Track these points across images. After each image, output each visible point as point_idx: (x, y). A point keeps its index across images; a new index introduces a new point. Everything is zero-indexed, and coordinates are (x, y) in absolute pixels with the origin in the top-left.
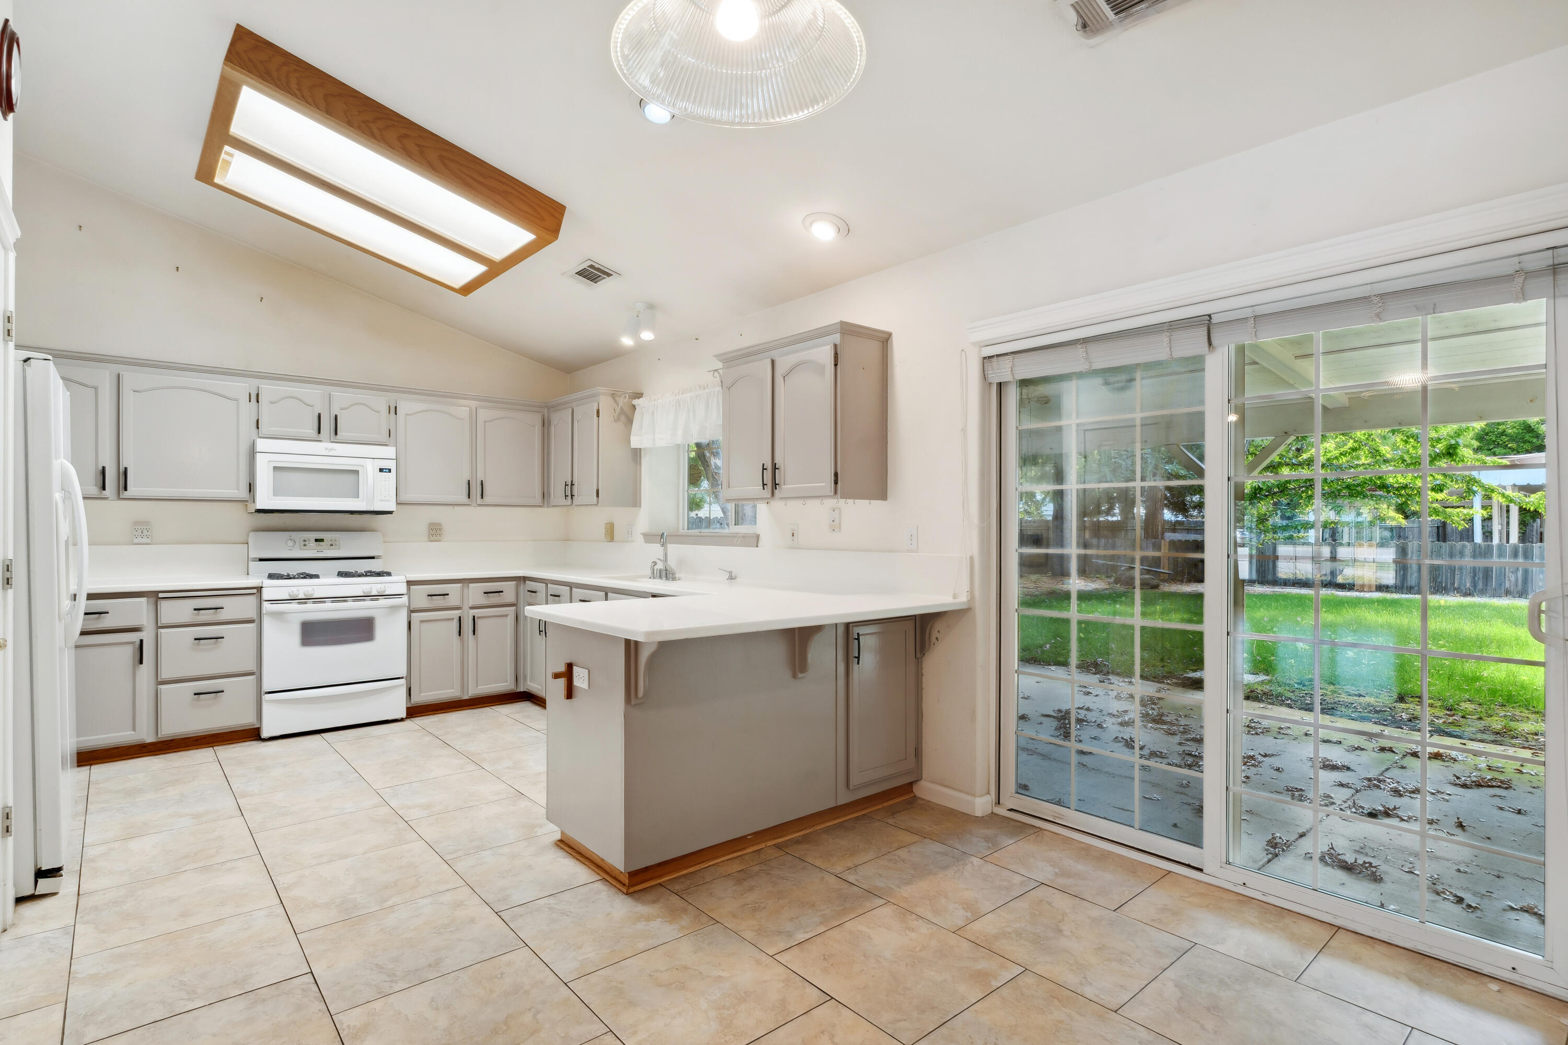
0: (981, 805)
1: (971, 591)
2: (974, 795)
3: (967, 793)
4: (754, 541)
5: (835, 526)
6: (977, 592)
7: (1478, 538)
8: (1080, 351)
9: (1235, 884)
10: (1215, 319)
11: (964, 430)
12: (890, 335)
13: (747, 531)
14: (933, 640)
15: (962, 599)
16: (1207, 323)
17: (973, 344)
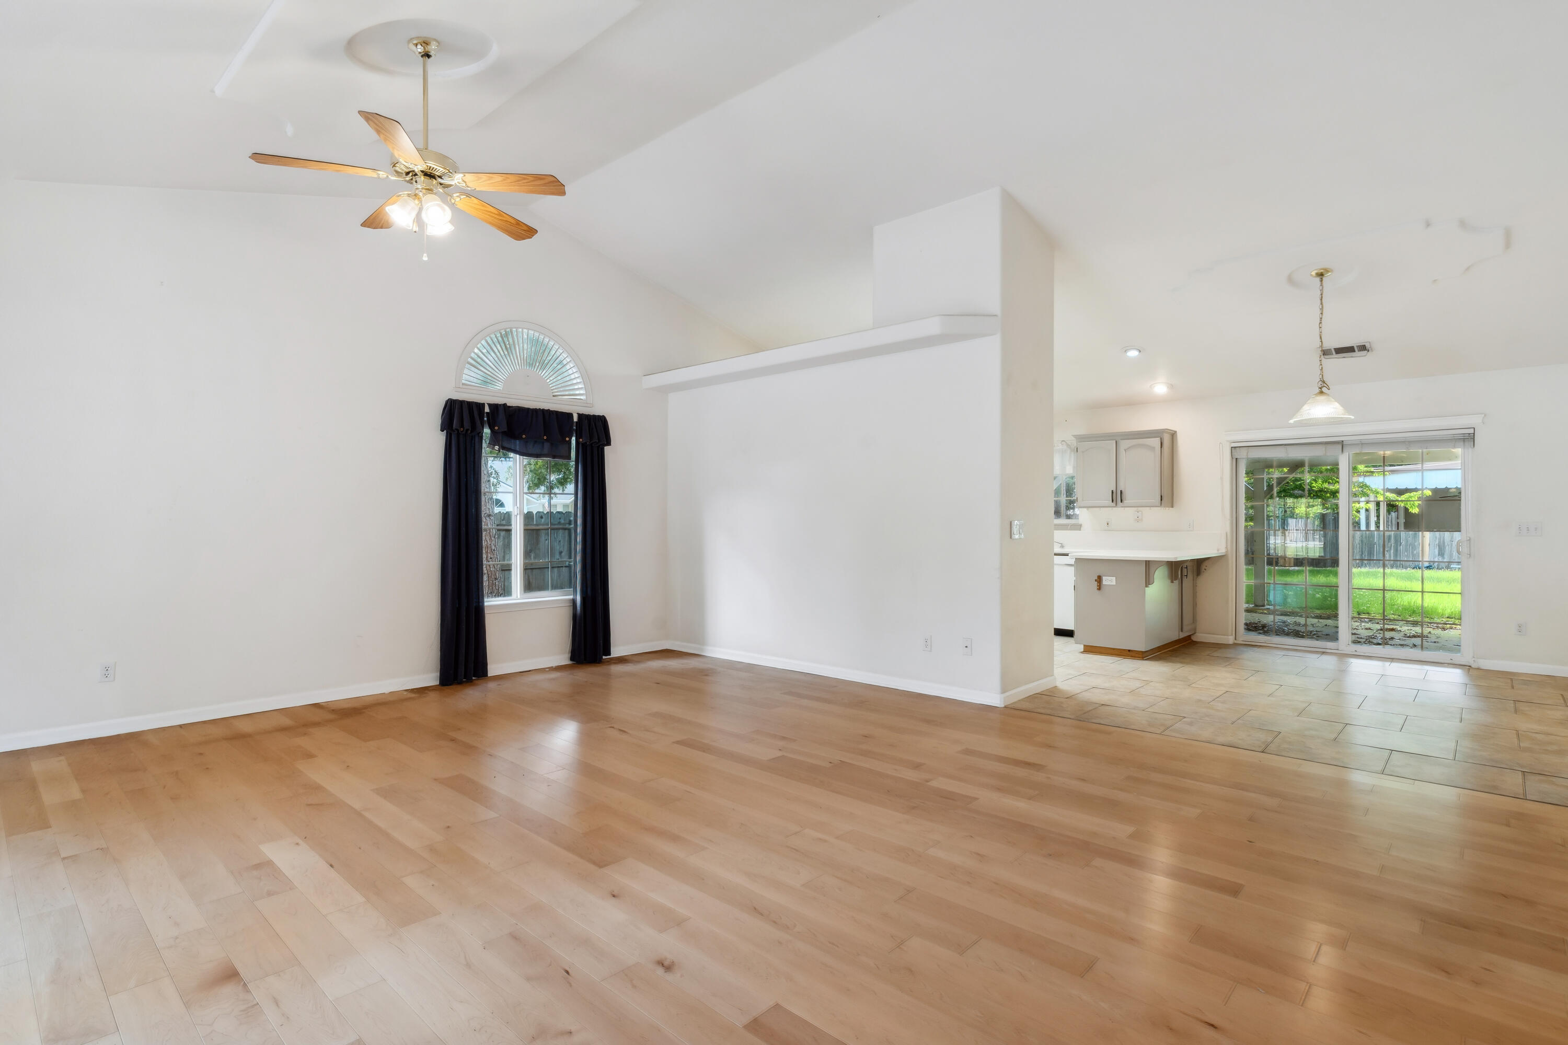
0: (1231, 640)
1: (1226, 548)
2: (1227, 635)
3: (1224, 635)
4: (1078, 527)
5: (1138, 520)
6: (1229, 548)
7: (1363, 527)
8: (1282, 449)
9: (1352, 652)
10: (1344, 443)
11: (1222, 478)
12: (1176, 432)
13: (1075, 523)
14: (1203, 570)
15: (1222, 551)
16: (1342, 444)
17: (1228, 441)
